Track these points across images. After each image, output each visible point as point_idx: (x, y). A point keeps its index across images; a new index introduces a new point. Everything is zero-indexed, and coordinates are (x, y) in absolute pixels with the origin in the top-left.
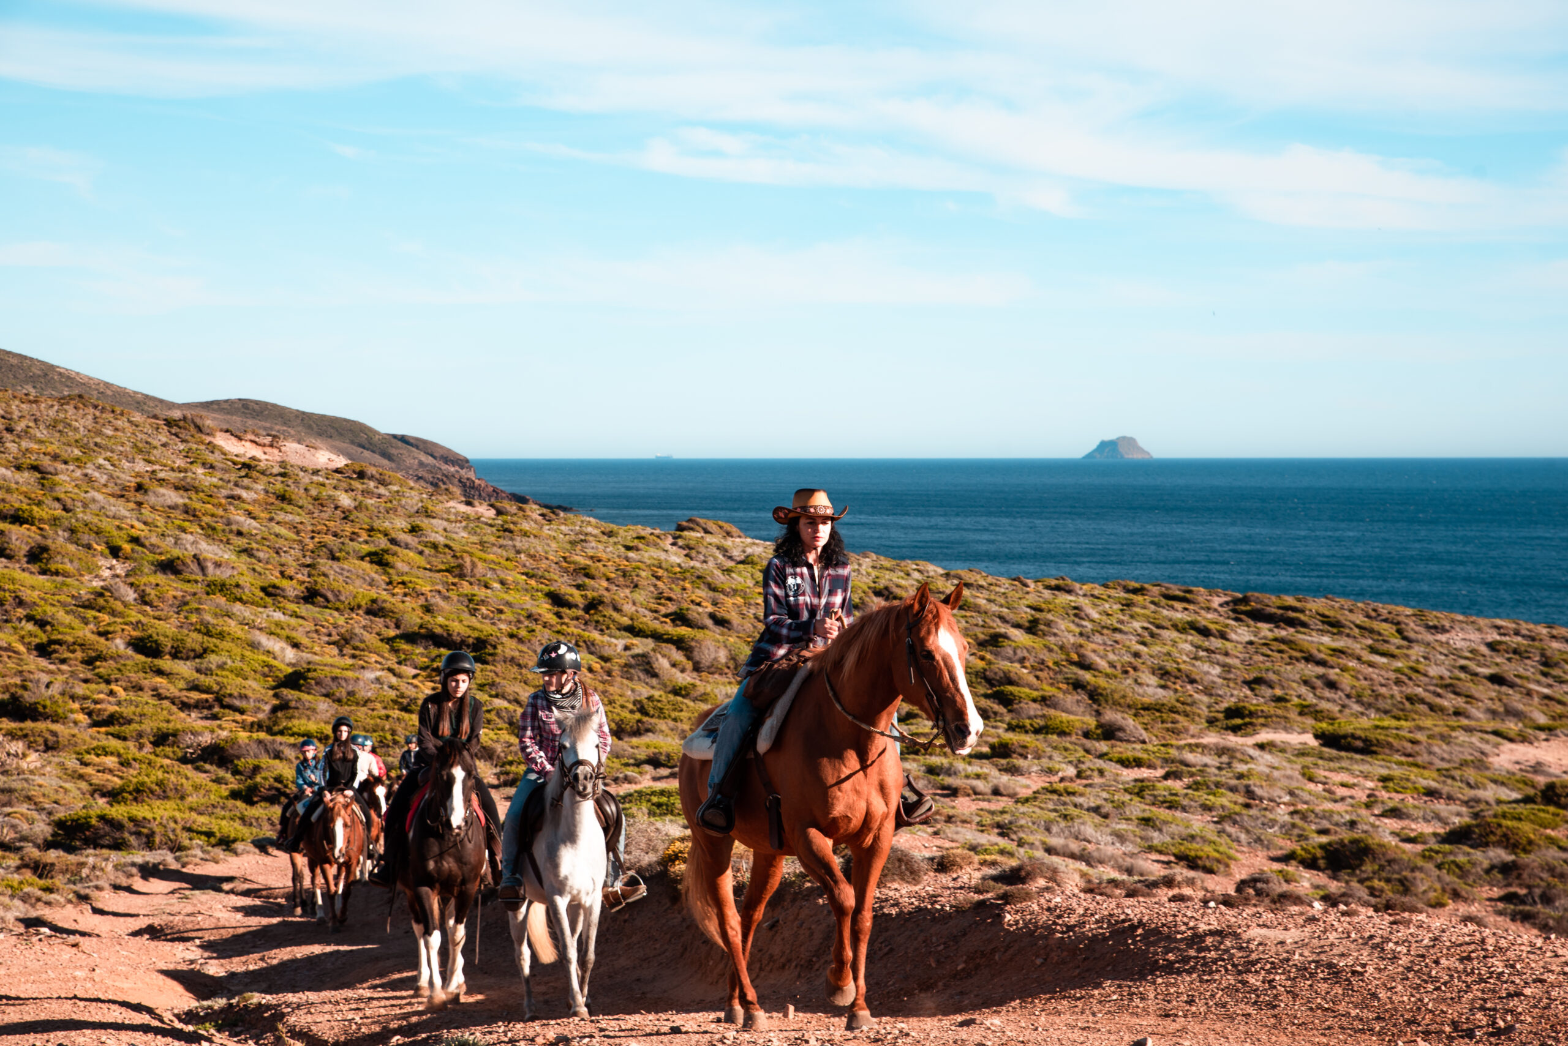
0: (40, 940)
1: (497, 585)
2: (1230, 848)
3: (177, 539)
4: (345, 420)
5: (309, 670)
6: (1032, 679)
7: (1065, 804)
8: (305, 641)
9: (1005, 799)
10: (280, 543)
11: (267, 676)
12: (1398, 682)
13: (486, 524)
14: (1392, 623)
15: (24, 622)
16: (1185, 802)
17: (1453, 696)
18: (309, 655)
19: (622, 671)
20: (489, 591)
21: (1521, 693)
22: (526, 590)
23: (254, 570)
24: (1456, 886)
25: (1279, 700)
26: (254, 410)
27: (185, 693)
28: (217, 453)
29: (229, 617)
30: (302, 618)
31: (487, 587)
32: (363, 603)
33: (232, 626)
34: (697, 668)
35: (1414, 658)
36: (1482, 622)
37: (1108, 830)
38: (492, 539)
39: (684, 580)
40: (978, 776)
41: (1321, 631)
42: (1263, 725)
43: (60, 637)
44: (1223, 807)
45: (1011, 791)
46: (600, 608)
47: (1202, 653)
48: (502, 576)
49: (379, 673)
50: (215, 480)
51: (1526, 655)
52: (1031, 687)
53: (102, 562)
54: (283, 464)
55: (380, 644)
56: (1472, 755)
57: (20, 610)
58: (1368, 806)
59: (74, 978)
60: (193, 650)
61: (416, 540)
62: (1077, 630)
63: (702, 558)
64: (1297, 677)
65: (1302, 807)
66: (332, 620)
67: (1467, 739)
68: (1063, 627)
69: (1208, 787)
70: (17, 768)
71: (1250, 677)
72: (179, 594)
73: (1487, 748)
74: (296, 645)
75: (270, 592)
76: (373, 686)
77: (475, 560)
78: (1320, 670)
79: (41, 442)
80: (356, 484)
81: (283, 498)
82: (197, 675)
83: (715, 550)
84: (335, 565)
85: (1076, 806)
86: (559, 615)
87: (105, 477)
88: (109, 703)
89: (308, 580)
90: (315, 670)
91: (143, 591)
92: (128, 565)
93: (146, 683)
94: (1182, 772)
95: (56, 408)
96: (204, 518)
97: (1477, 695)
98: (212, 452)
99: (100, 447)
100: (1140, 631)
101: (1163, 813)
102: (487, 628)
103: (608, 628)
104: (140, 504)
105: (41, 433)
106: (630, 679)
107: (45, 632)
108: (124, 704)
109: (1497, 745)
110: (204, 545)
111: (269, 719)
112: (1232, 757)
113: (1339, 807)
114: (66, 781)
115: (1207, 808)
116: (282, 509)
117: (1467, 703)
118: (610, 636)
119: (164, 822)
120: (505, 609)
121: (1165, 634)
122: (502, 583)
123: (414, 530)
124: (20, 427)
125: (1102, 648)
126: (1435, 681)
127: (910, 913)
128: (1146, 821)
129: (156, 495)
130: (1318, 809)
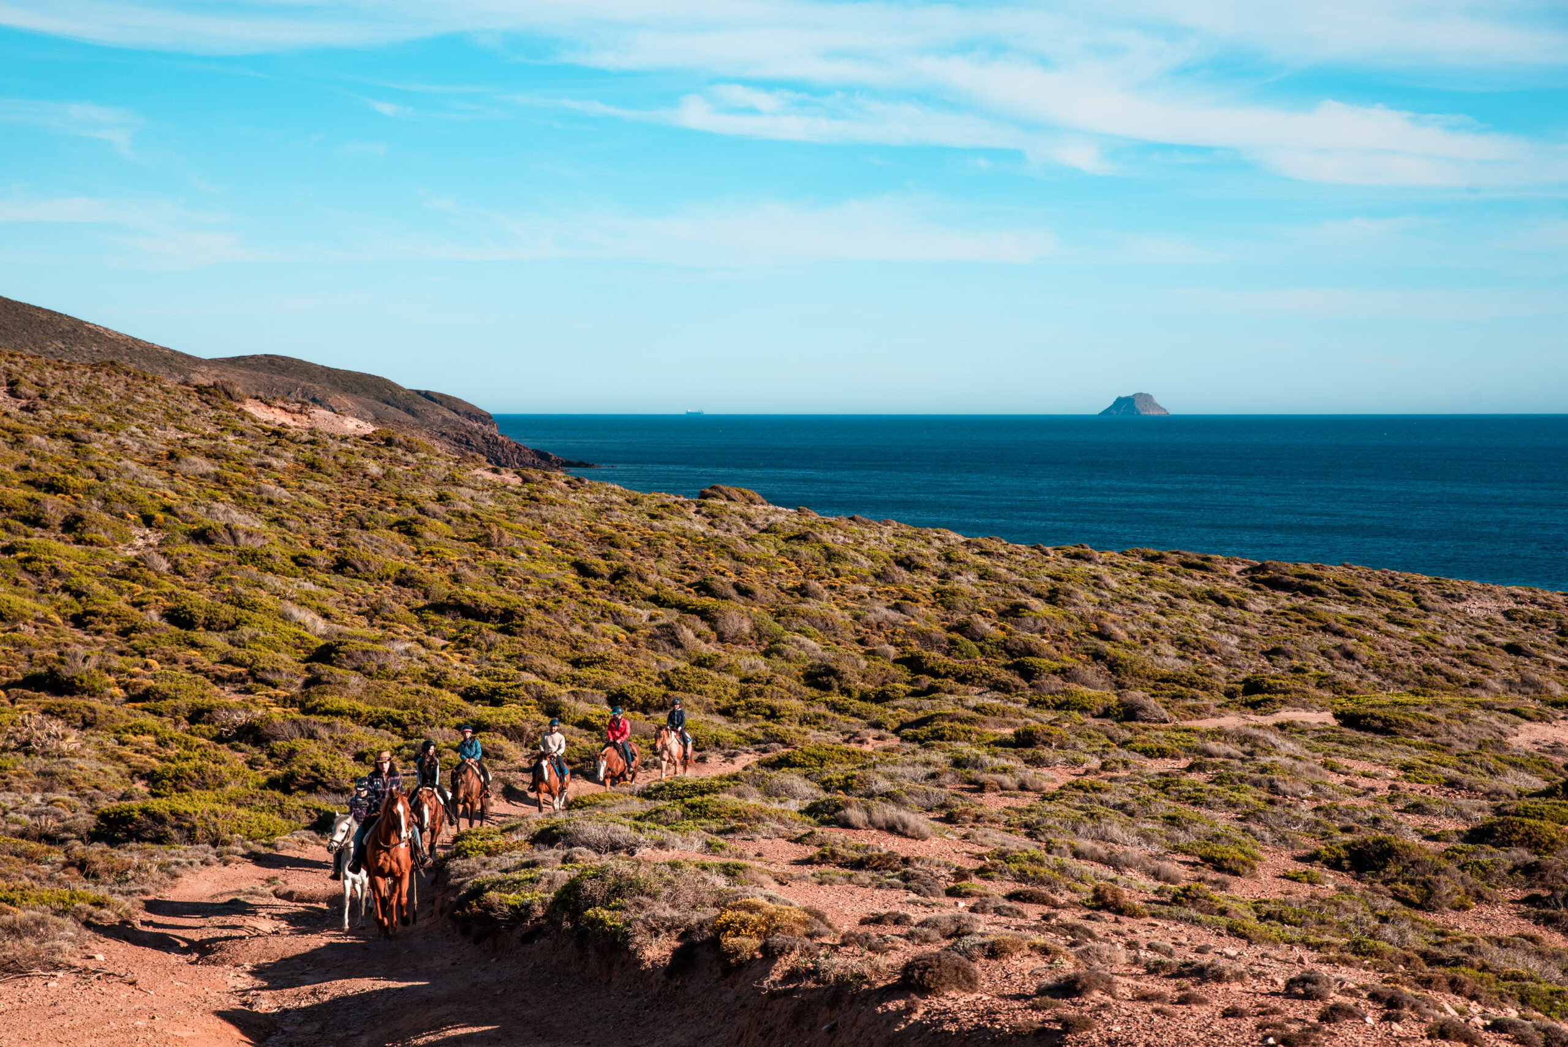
0: (99, 978)
1: (523, 555)
2: (1255, 847)
3: (209, 508)
4: (370, 376)
5: (340, 644)
6: (1052, 650)
7: (1091, 801)
8: (335, 611)
9: (1031, 794)
10: (310, 511)
11: (299, 648)
12: (1415, 652)
13: (513, 492)
14: (1409, 591)
15: (59, 593)
16: (1210, 799)
17: (1470, 666)
18: (340, 627)
19: (647, 642)
20: (515, 561)
21: (1538, 663)
22: (553, 560)
23: (284, 539)
24: (1480, 889)
25: (1297, 670)
26: (280, 366)
27: (218, 666)
28: (247, 420)
29: (261, 587)
30: (333, 588)
31: (513, 556)
32: (392, 573)
33: (264, 597)
34: (721, 639)
35: (1431, 627)
36: (1498, 590)
37: (1135, 830)
38: (519, 508)
39: (708, 549)
40: (1005, 770)
41: (1339, 599)
42: (1283, 702)
43: (95, 608)
44: (1247, 803)
45: (1038, 786)
46: (626, 578)
47: (1220, 623)
48: (529, 545)
49: (408, 645)
50: (245, 448)
51: (1543, 624)
52: (1051, 657)
53: (135, 531)
54: (312, 431)
55: (409, 614)
56: (1490, 735)
57: (55, 580)
58: (1391, 800)
59: (136, 1028)
60: (227, 622)
61: (444, 508)
62: (1097, 600)
63: (726, 526)
64: (1316, 647)
65: (1325, 802)
66: (361, 591)
67: (1486, 719)
68: (1082, 597)
69: (1232, 782)
70: (57, 750)
71: (1268, 648)
72: (212, 564)
73: (1505, 727)
74: (326, 616)
75: (301, 562)
76: (403, 658)
77: (503, 530)
78: (1339, 641)
79: (74, 409)
80: (385, 452)
81: (312, 466)
82: (230, 647)
83: (738, 518)
84: (365, 535)
85: (1101, 803)
86: (584, 585)
87: (137, 445)
88: (145, 676)
89: (337, 549)
90: (346, 644)
91: (176, 561)
92: (162, 535)
93: (180, 656)
94: (1205, 765)
95: (89, 374)
96: (235, 487)
97: (1493, 665)
98: (243, 419)
99: (132, 414)
100: (1159, 600)
101: (1187, 811)
102: (515, 599)
103: (633, 598)
104: (172, 472)
105: (74, 400)
106: (655, 650)
107: (80, 603)
108: (160, 677)
109: (1515, 725)
110: (235, 514)
111: (302, 693)
112: (1255, 746)
113: (1362, 802)
114: (105, 763)
115: (1231, 805)
116: (311, 477)
117: (1484, 673)
118: (636, 607)
119: (206, 815)
120: (532, 579)
121: (1184, 603)
122: (529, 552)
123: (441, 498)
124: (53, 394)
125: (1121, 617)
126: (1452, 652)
127: (969, 1031)
128: (1172, 821)
129: (188, 463)
130: (1341, 804)
